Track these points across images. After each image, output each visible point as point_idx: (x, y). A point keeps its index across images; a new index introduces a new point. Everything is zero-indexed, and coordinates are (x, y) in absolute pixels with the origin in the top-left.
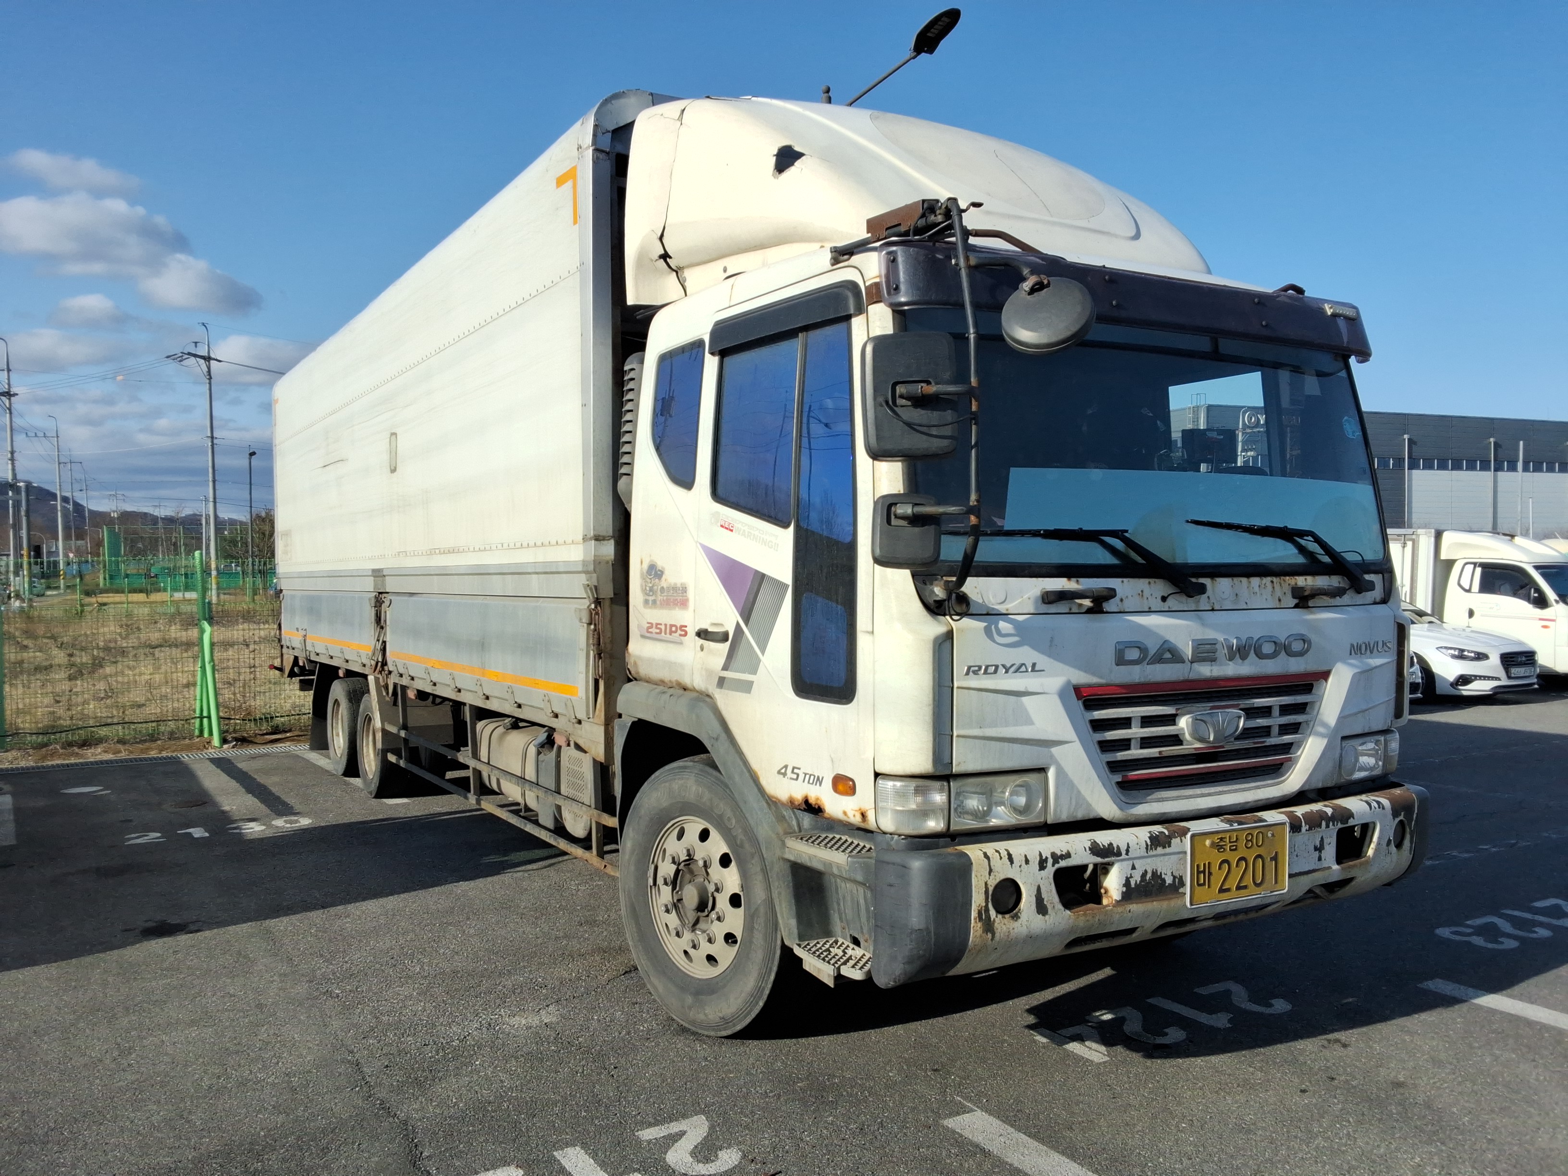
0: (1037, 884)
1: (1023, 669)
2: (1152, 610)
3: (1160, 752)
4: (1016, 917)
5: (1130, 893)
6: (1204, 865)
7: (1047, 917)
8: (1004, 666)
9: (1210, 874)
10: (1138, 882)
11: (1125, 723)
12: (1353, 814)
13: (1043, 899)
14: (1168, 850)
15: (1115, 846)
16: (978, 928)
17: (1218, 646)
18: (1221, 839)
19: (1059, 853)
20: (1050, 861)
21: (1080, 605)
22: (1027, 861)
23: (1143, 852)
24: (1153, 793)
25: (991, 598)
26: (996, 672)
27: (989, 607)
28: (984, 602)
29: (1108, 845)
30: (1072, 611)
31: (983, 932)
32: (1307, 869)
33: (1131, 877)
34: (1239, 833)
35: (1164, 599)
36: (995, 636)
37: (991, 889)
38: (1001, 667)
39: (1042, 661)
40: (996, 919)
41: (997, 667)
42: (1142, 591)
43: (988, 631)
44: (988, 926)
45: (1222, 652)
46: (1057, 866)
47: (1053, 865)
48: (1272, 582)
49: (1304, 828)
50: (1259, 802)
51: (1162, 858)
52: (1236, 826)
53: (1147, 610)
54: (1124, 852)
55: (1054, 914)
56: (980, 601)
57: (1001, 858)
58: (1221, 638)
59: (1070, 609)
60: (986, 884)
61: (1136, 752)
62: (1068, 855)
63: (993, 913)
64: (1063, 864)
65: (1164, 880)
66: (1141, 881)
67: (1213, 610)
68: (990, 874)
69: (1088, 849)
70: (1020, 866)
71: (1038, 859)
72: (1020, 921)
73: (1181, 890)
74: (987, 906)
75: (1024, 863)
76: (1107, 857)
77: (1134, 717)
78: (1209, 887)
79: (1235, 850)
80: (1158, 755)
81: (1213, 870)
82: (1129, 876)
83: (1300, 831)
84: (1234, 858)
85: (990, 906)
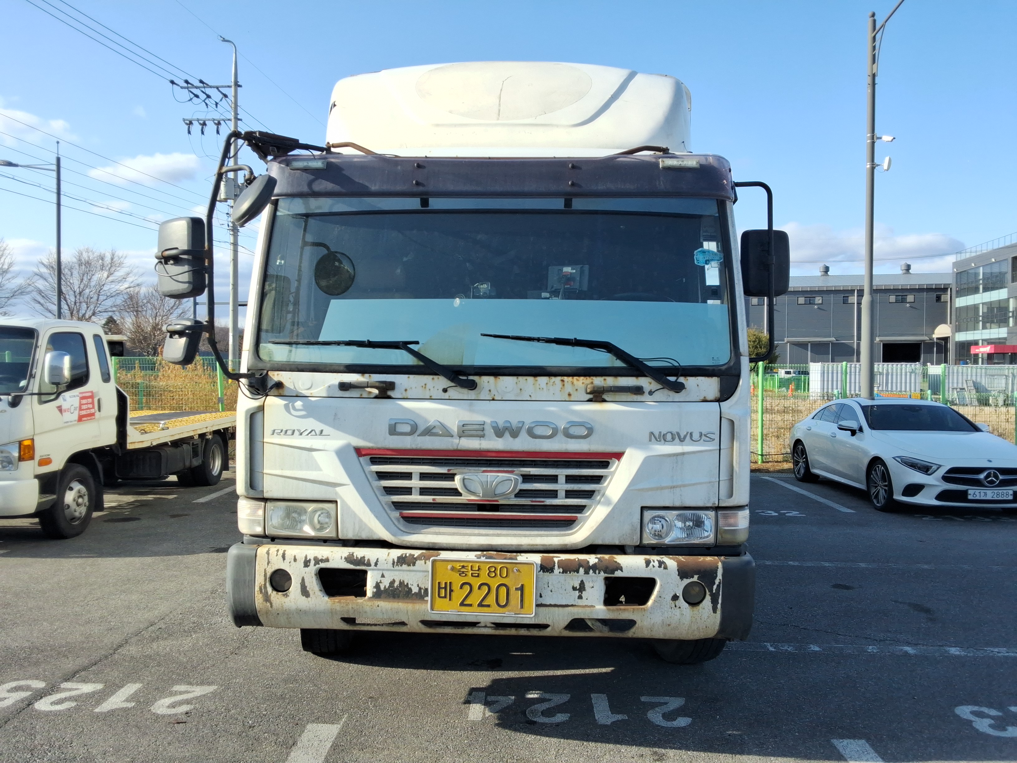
0: (302, 576)
1: (313, 433)
2: (433, 398)
3: (434, 499)
4: (287, 596)
5: (379, 594)
6: (446, 583)
7: (309, 599)
8: (299, 430)
9: (451, 591)
10: (387, 587)
11: (408, 476)
12: (622, 567)
13: (306, 587)
14: (412, 568)
15: (366, 559)
16: (260, 598)
17: (486, 427)
18: (463, 567)
19: (320, 558)
20: (312, 562)
21: (370, 393)
22: (295, 560)
23: (390, 566)
24: (429, 528)
25: (300, 386)
26: (293, 434)
27: (298, 392)
28: (295, 388)
29: (361, 558)
30: (362, 397)
31: (264, 601)
32: (564, 604)
33: (381, 582)
34: (481, 565)
35: (445, 390)
36: (292, 411)
37: (268, 575)
38: (296, 432)
39: (327, 429)
40: (272, 594)
41: (294, 431)
42: (425, 385)
43: (286, 407)
44: (267, 599)
45: (489, 431)
46: (317, 566)
47: (315, 565)
48: (563, 381)
49: (557, 570)
50: (535, 547)
51: (408, 573)
52: (483, 559)
53: (429, 398)
54: (373, 564)
55: (315, 598)
56: (292, 387)
57: (277, 555)
58: (488, 420)
59: (361, 395)
60: (265, 570)
61: (415, 497)
62: (327, 560)
63: (269, 589)
64: (323, 565)
65: (410, 590)
66: (389, 587)
67: (493, 400)
68: (268, 564)
69: (343, 558)
70: (290, 562)
71: (304, 559)
72: (289, 598)
73: (426, 599)
74: (265, 584)
75: (293, 560)
76: (359, 565)
77: (414, 472)
78: (450, 600)
79: (478, 576)
80: (431, 501)
81: (453, 588)
82: (379, 581)
83: (552, 571)
84: (476, 583)
85: (268, 585)
